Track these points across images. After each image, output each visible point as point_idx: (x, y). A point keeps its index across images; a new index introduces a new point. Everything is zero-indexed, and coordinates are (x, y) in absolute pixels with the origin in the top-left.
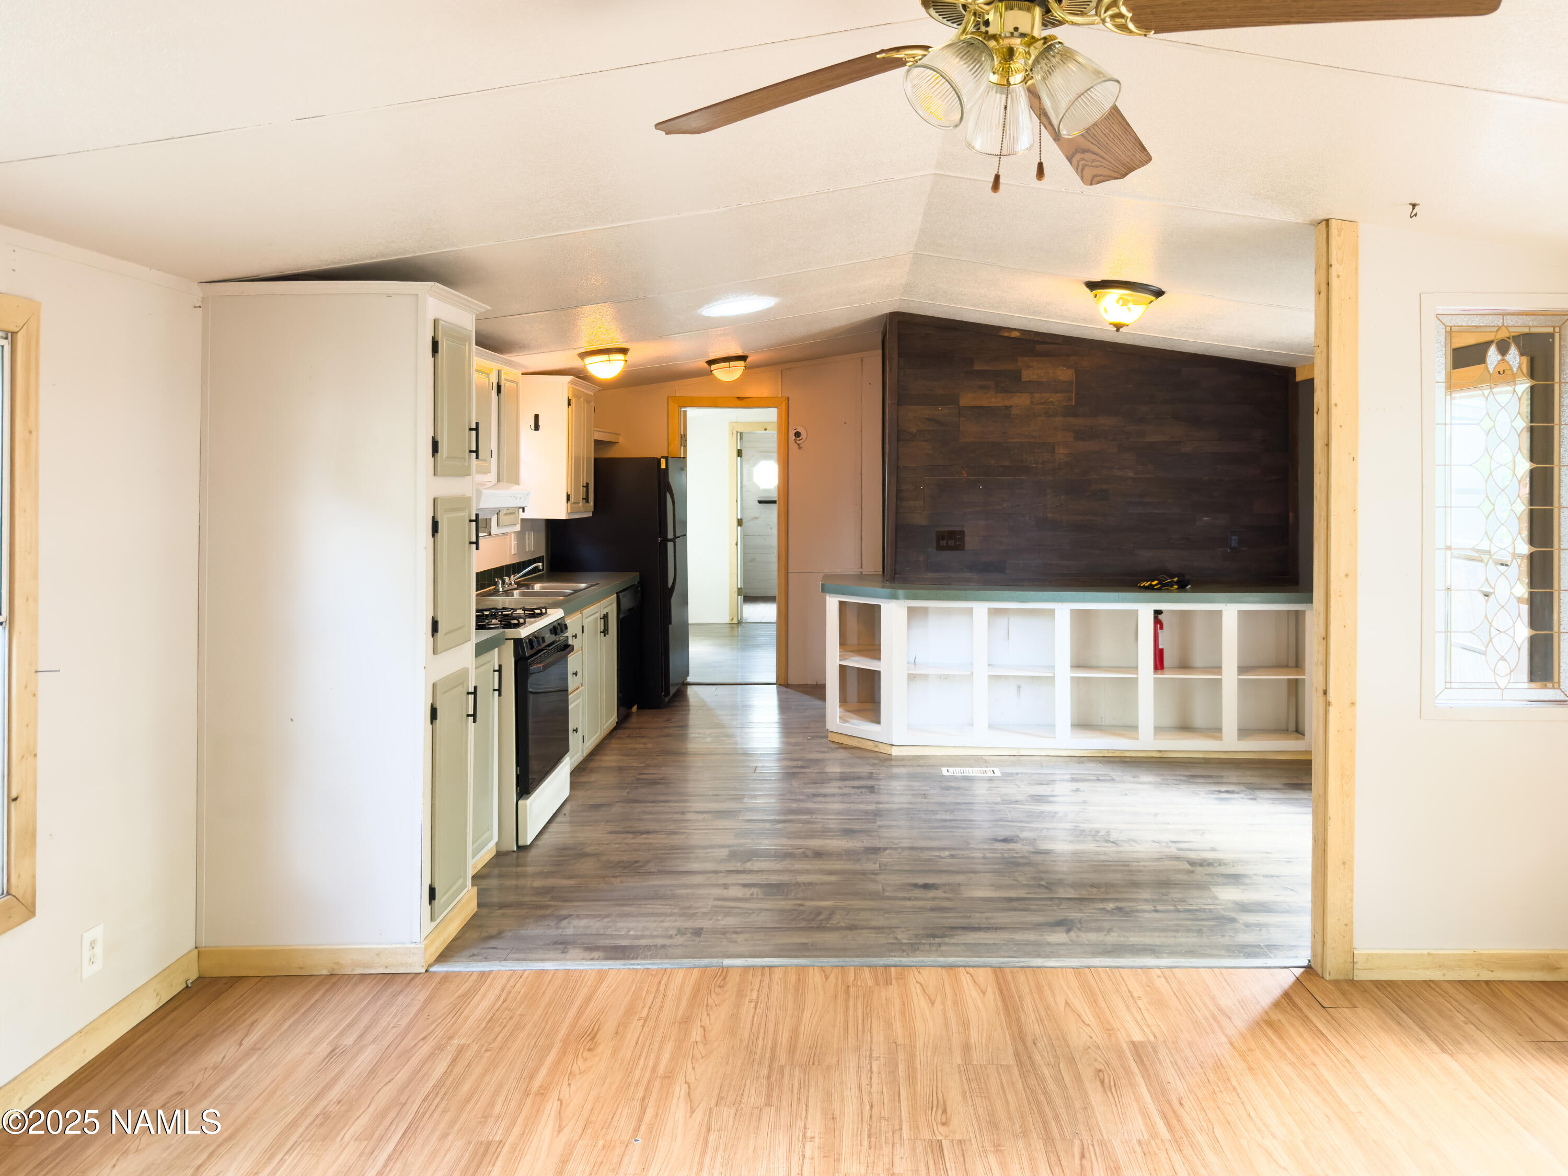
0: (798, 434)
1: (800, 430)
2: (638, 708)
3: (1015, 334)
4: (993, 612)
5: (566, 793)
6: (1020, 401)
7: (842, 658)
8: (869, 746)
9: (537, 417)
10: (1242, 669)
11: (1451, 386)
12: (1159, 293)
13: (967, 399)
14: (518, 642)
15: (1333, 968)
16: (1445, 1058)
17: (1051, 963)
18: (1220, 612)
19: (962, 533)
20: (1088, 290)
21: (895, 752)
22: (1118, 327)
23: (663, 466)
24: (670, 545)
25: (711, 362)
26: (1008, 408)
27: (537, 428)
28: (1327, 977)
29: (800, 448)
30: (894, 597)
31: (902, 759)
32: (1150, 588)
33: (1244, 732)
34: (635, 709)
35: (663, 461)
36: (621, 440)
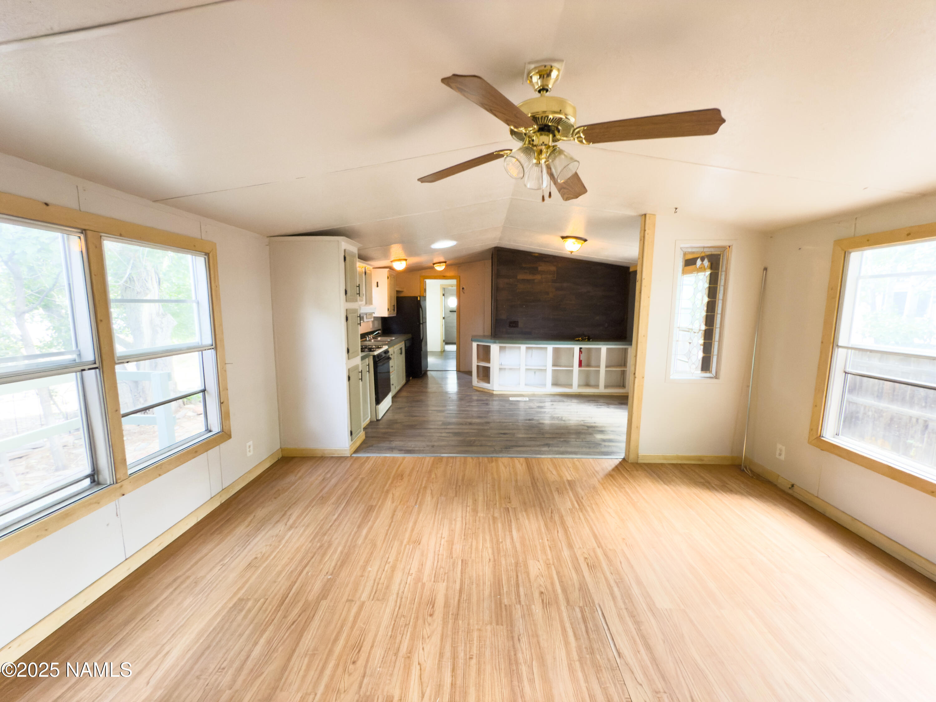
0: (463, 288)
1: (464, 287)
2: (412, 378)
3: (537, 255)
4: (528, 348)
5: (390, 404)
6: (538, 277)
7: (478, 362)
8: (486, 391)
9: (377, 283)
10: (607, 367)
11: (684, 272)
12: (585, 240)
13: (520, 277)
14: (374, 356)
15: (632, 458)
16: (666, 486)
17: (543, 456)
18: (600, 348)
19: (518, 322)
20: (561, 239)
21: (495, 393)
22: (571, 252)
23: (419, 299)
24: (421, 325)
25: (434, 264)
26: (534, 280)
27: (378, 286)
28: (629, 462)
29: (464, 293)
30: (495, 343)
31: (497, 395)
32: (579, 340)
33: (606, 387)
34: (411, 378)
35: (419, 297)
36: (405, 290)
